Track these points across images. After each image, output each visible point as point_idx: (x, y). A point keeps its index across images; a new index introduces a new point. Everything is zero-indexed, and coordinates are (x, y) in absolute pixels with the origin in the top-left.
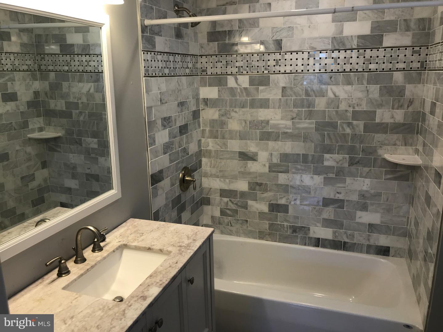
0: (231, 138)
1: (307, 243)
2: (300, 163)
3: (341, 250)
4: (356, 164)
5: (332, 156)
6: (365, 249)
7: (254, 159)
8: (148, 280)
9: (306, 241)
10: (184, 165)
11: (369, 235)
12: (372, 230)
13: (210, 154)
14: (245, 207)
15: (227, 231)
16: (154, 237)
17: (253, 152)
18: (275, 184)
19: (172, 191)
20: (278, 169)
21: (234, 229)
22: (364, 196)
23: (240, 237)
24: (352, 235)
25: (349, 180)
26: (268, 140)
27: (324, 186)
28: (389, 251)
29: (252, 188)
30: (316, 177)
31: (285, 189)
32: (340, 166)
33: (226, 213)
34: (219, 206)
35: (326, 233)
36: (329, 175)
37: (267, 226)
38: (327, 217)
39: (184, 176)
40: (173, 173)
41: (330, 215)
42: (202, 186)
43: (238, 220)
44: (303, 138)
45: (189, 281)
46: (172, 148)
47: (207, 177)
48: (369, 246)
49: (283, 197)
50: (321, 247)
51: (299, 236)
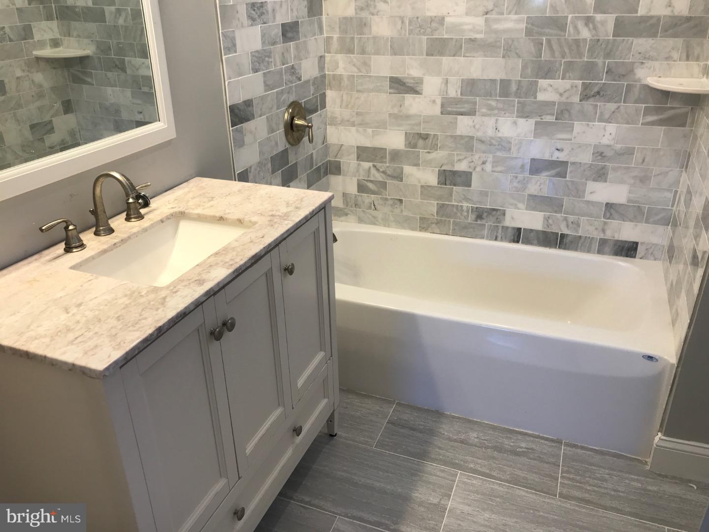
0: (377, 53)
1: (500, 237)
2: (496, 96)
3: (556, 248)
4: (593, 96)
5: (552, 84)
6: (596, 246)
7: (417, 91)
8: (212, 259)
9: (497, 232)
10: (292, 98)
11: (605, 223)
12: (611, 214)
13: (340, 83)
14: (399, 177)
15: (368, 217)
16: (231, 203)
17: (414, 78)
18: (451, 136)
19: (271, 141)
20: (456, 108)
21: (379, 215)
22: (603, 155)
23: (388, 227)
24: (576, 222)
25: (578, 126)
26: (441, 53)
27: (534, 137)
28: (636, 249)
29: (412, 143)
30: (521, 121)
31: (468, 144)
32: (565, 101)
33: (367, 186)
34: (355, 176)
35: (533, 220)
36: (545, 118)
37: (435, 210)
38: (536, 193)
39: (292, 119)
40: (272, 108)
41: (541, 189)
42: (326, 142)
43: (386, 199)
44: (504, 50)
45: (285, 270)
46: (268, 62)
47: (335, 125)
48: (603, 242)
49: (463, 159)
50: (523, 243)
51: (486, 224)
